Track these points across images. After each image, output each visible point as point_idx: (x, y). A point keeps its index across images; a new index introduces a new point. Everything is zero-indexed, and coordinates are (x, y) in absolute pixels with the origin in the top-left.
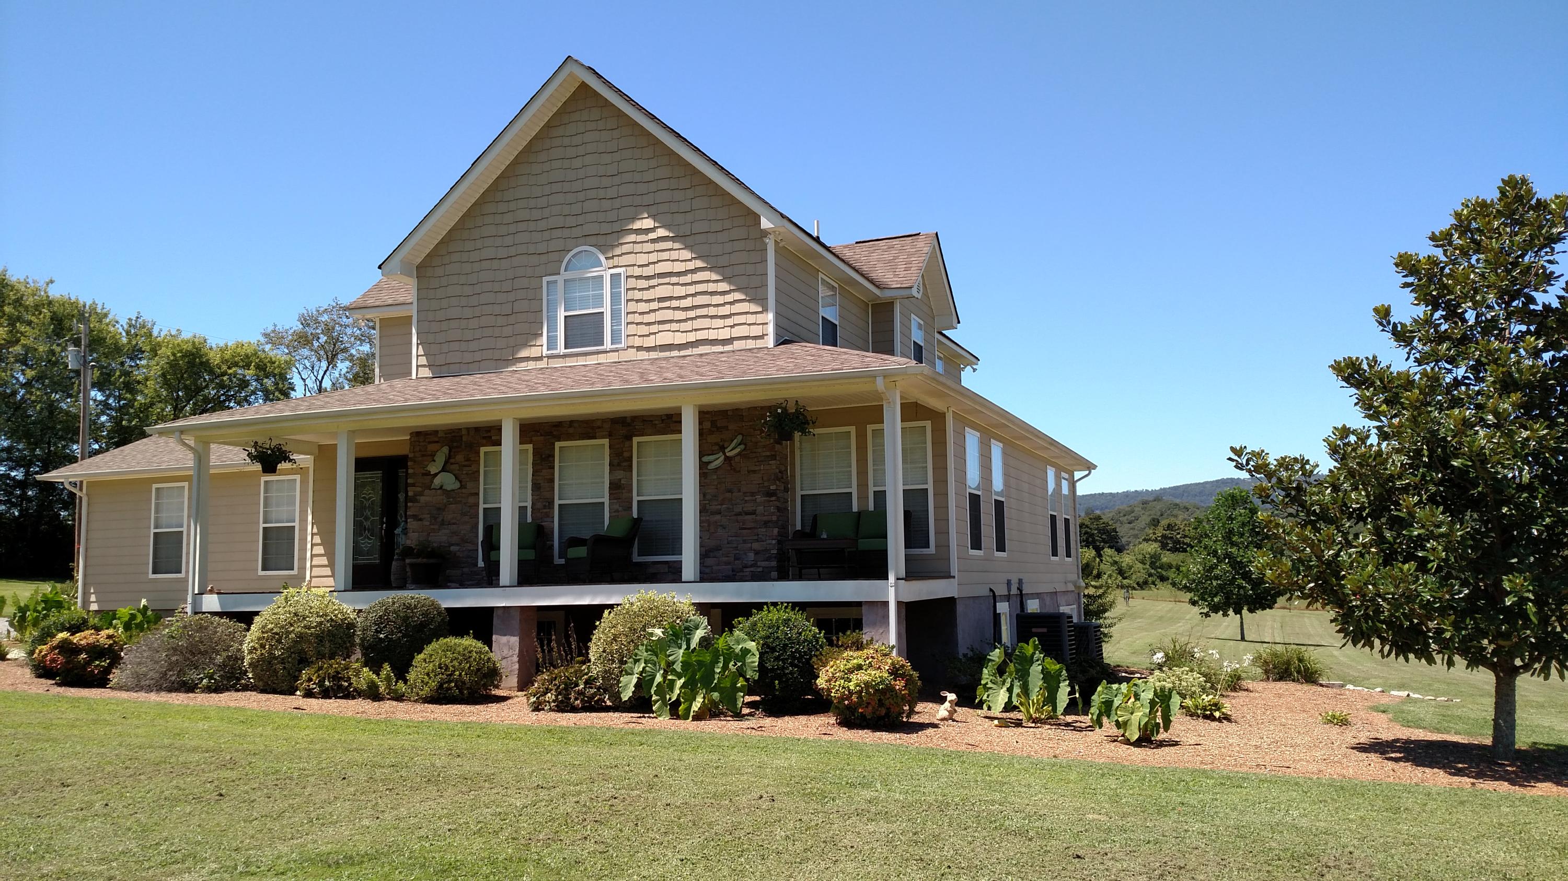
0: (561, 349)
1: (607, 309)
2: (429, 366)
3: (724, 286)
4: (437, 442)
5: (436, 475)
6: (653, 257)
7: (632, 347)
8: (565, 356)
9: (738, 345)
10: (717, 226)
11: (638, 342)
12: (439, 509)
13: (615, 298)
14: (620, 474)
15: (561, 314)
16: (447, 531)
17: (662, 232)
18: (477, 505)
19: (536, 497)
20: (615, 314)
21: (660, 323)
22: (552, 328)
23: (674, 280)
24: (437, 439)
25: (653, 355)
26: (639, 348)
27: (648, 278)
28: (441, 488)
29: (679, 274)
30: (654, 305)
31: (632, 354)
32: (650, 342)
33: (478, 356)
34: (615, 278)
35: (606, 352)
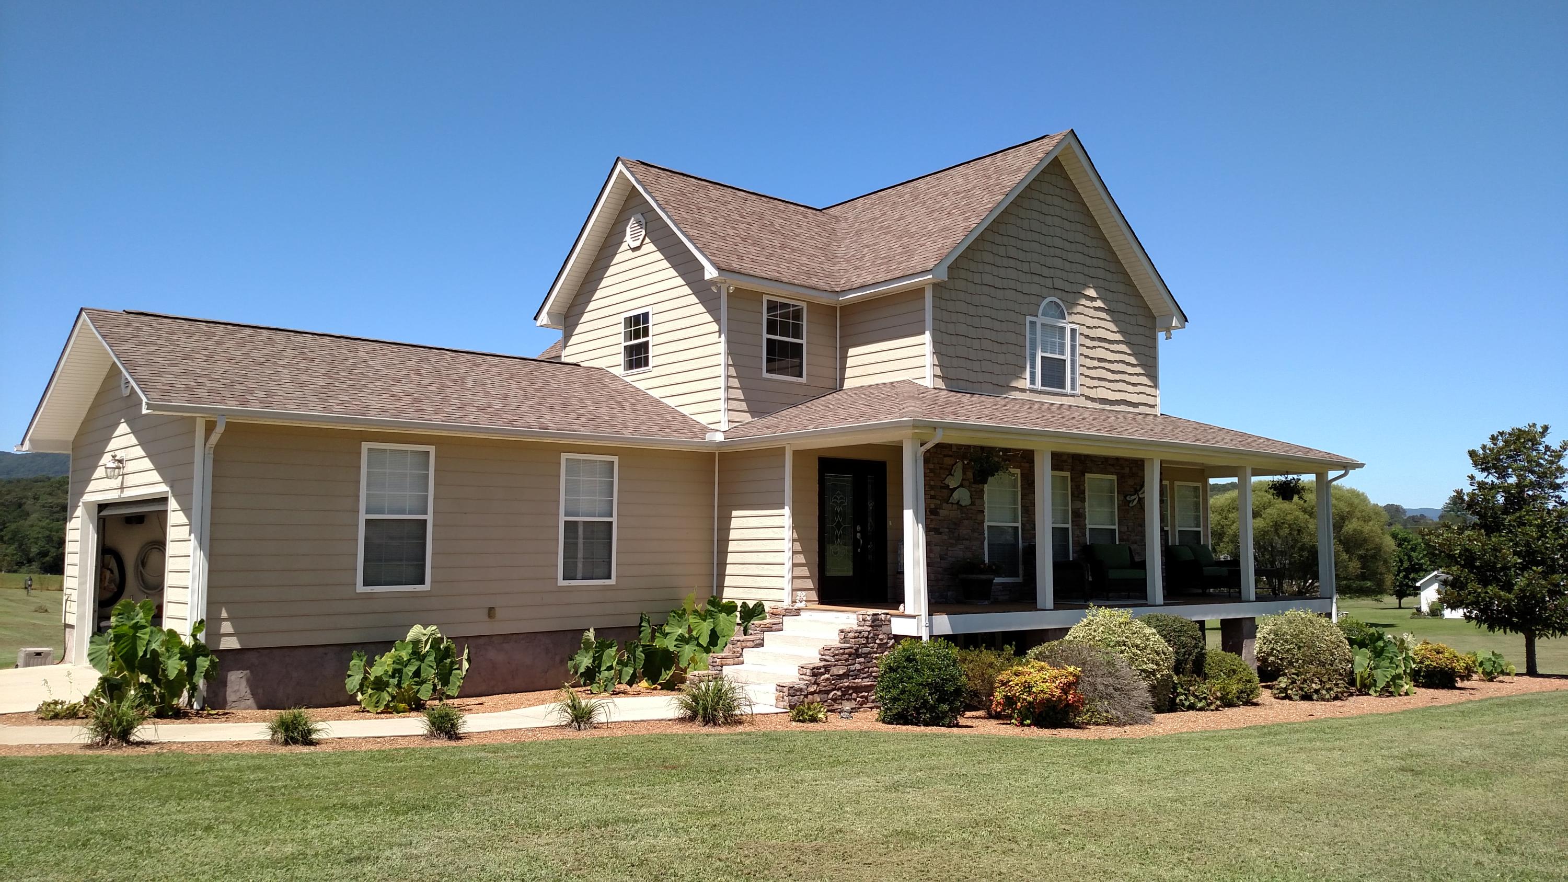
0: (1038, 385)
1: (1067, 357)
2: (943, 378)
3: (1132, 360)
4: (951, 456)
5: (955, 489)
6: (1096, 323)
7: (1083, 395)
8: (1041, 392)
9: (1142, 409)
10: (1130, 310)
11: (1087, 392)
12: (955, 524)
13: (1073, 348)
14: (1078, 504)
15: (1039, 355)
16: (962, 547)
17: (1099, 303)
18: (983, 522)
19: (1026, 519)
20: (1073, 362)
21: (1100, 379)
22: (1033, 366)
23: (1107, 345)
24: (951, 453)
25: (1096, 405)
26: (1088, 398)
27: (1092, 339)
28: (958, 503)
29: (1110, 342)
30: (1096, 363)
31: (1083, 402)
32: (1093, 393)
33: (981, 377)
34: (1073, 331)
35: (1066, 395)
